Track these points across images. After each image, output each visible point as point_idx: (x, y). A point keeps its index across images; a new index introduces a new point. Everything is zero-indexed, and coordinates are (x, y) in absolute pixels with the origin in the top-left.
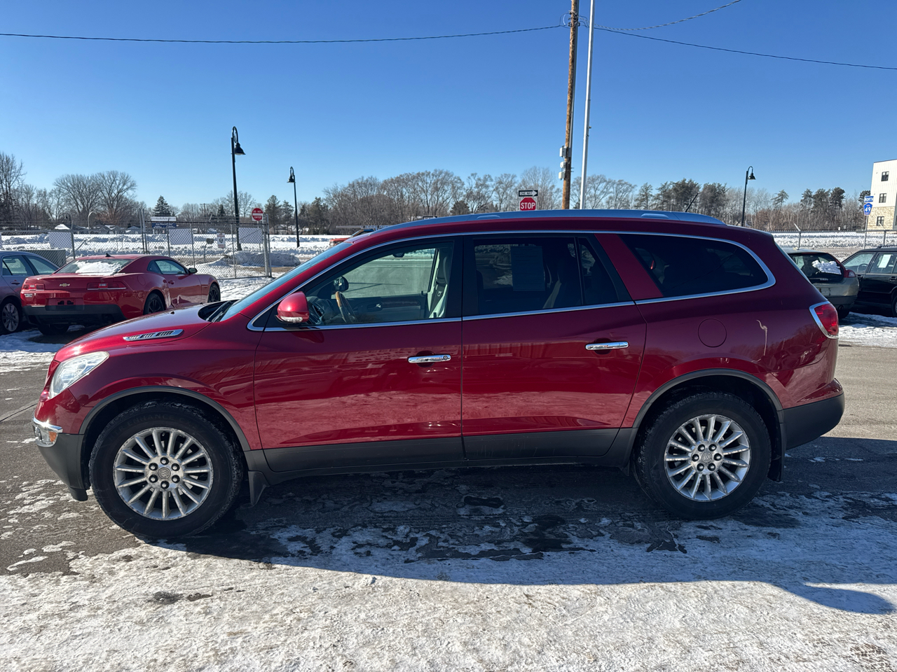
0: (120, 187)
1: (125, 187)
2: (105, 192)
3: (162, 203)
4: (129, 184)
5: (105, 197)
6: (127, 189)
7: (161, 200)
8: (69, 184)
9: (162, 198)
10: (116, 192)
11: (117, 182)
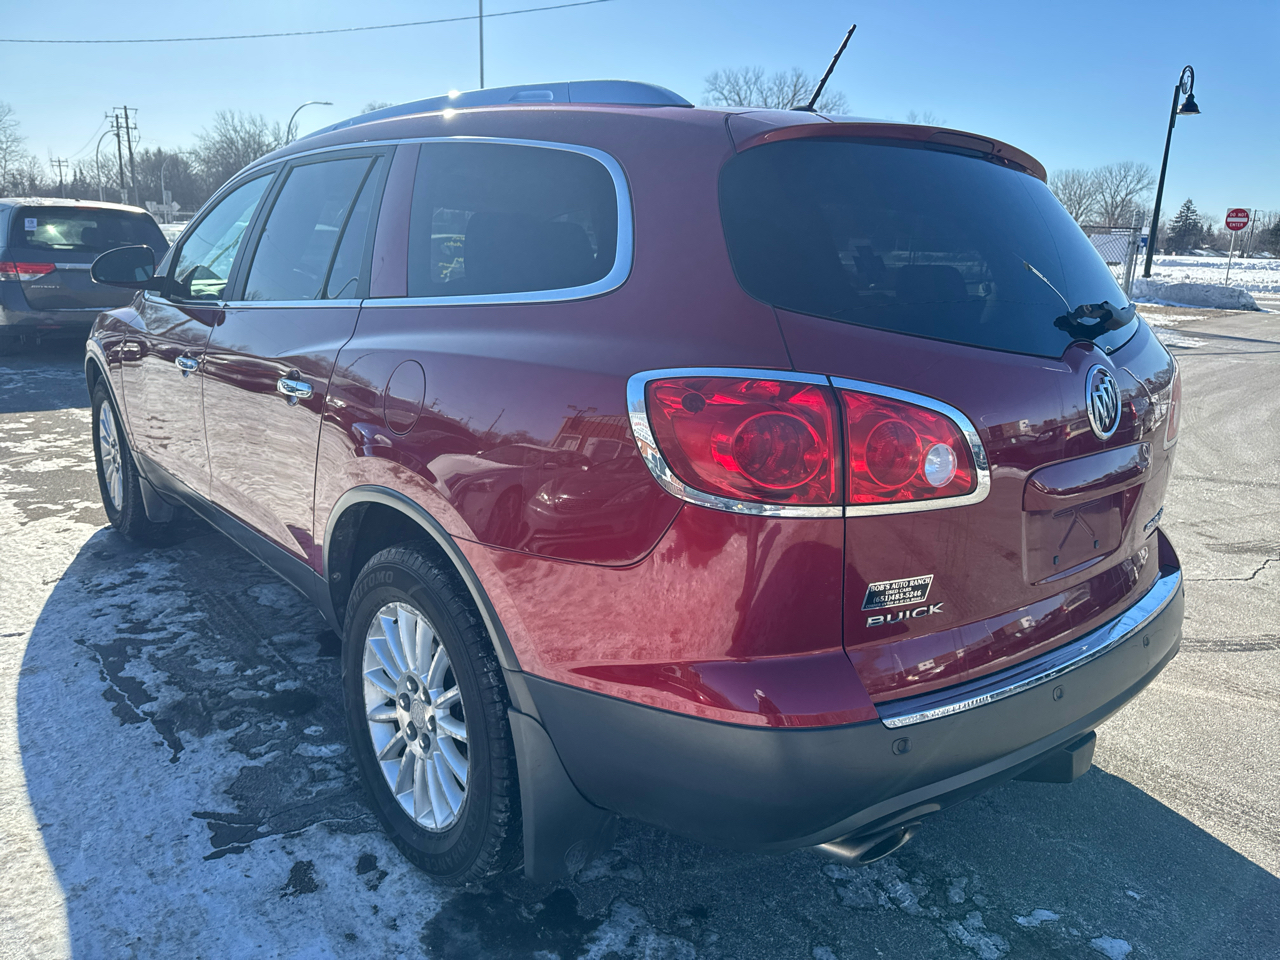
0: (1132, 186)
1: (1140, 186)
2: (1107, 196)
3: (1188, 208)
4: (1145, 182)
5: (1106, 202)
6: (1141, 189)
7: (1188, 206)
8: (1059, 184)
9: (1190, 201)
10: (1123, 194)
11: (1129, 179)
